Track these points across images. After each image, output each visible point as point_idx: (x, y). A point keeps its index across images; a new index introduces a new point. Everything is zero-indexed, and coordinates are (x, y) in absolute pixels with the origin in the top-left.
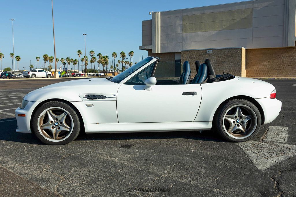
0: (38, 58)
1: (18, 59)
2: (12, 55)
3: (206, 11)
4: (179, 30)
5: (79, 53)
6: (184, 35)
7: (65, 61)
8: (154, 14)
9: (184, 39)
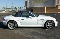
4: (32, 3)
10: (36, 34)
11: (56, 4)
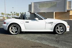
3: (45, 2)
5: (11, 12)
6: (39, 8)
7: (7, 15)
8: (32, 3)
9: (39, 10)
10: (43, 39)
11: (67, 9)
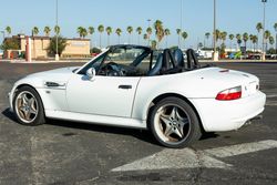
0: (208, 34)
1: (185, 35)
2: (179, 31)
7: (242, 38)
